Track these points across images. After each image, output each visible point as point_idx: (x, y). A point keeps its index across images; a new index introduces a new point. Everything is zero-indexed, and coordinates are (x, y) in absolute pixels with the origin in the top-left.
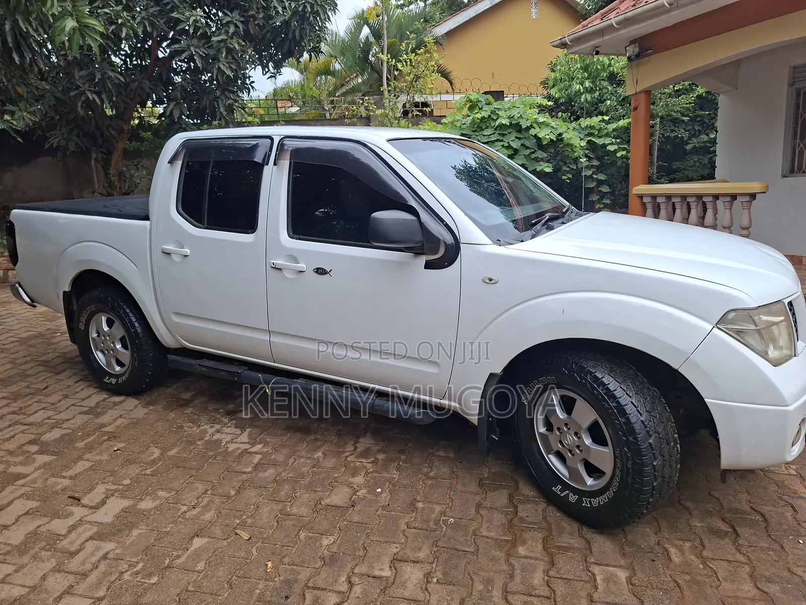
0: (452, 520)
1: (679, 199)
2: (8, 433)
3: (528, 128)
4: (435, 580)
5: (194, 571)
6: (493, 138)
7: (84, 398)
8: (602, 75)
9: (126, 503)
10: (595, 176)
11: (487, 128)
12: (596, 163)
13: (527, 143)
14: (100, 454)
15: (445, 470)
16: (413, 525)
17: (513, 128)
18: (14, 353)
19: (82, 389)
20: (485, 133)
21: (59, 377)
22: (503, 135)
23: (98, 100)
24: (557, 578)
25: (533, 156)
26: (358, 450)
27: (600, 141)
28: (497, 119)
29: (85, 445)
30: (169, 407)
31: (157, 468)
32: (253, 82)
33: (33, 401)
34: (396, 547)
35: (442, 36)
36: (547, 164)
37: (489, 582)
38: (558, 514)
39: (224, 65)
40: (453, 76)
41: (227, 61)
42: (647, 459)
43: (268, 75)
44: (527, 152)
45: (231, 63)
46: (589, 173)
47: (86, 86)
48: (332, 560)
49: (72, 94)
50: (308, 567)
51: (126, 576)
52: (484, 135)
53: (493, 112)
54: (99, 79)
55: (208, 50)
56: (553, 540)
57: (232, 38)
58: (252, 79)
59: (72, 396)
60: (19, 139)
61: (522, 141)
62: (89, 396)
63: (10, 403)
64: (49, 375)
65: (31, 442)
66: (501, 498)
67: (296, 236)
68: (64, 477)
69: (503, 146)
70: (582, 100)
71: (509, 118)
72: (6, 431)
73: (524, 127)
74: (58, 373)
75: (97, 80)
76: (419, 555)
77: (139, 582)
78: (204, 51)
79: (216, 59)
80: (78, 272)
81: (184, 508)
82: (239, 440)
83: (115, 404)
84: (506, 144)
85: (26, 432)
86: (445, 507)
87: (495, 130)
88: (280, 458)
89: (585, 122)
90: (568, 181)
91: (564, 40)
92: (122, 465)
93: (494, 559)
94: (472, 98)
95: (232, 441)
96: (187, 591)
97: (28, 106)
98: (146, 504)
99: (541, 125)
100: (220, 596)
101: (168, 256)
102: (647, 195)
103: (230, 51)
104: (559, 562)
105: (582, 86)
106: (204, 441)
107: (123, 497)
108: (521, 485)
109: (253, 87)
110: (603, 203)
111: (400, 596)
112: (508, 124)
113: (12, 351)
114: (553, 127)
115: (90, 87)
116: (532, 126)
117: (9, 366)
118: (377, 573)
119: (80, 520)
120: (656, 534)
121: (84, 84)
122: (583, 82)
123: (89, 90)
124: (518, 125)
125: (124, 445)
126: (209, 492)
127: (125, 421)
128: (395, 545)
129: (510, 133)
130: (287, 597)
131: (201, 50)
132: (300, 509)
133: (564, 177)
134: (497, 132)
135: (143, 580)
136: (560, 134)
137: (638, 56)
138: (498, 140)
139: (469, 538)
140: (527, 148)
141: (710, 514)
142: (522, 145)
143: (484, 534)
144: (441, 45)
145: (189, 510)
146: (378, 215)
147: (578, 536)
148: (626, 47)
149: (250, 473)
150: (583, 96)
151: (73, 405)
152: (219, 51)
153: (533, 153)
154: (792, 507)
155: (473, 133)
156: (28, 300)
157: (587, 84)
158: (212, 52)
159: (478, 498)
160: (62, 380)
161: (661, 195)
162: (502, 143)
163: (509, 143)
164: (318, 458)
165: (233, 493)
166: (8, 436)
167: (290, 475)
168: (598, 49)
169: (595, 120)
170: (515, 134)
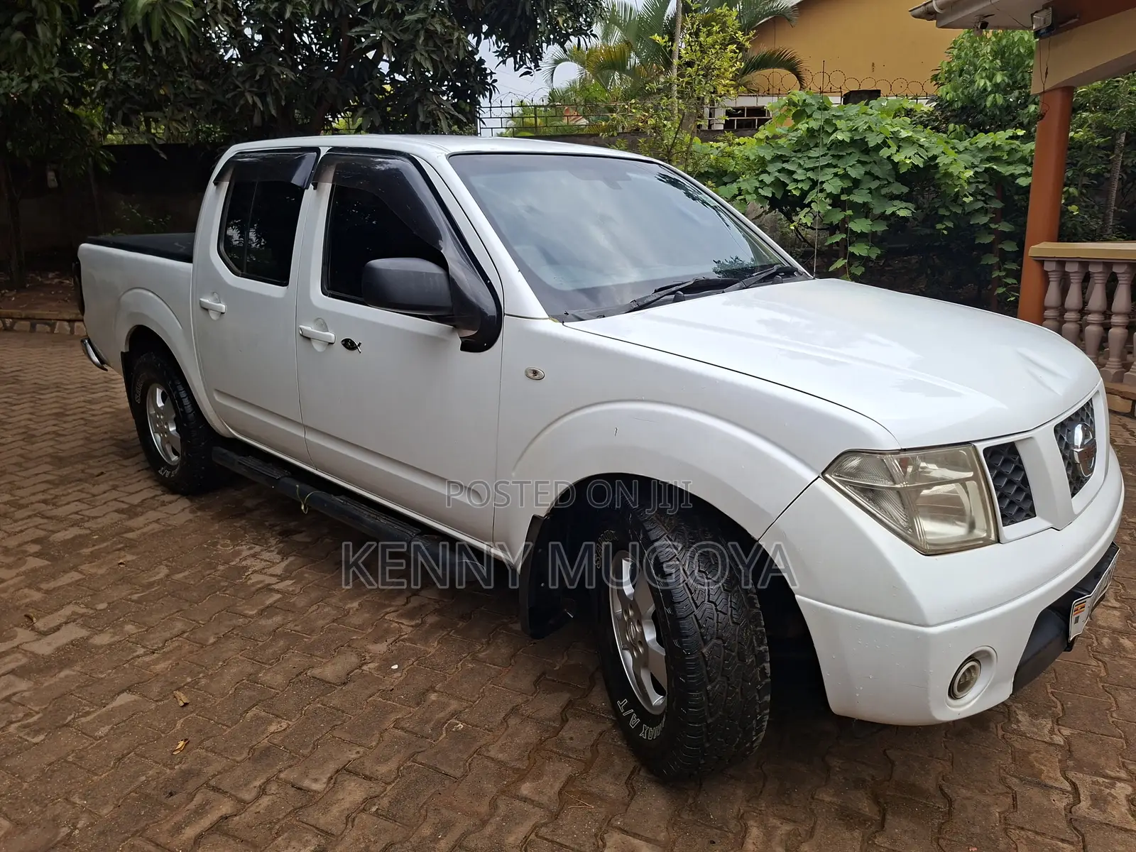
0: (461, 726)
1: (1100, 269)
2: (20, 526)
3: (878, 147)
4: (374, 809)
5: (91, 737)
6: (823, 162)
7: (131, 491)
8: (1027, 63)
9: (84, 633)
10: (993, 226)
11: (817, 145)
12: (997, 204)
13: (876, 171)
14: (100, 567)
15: (505, 651)
16: (403, 724)
17: (855, 147)
18: (97, 427)
19: (139, 481)
20: (813, 153)
21: (126, 463)
22: (840, 157)
23: (260, 105)
24: (546, 839)
25: (884, 191)
26: (409, 606)
27: (1005, 170)
28: (834, 132)
29: (91, 552)
30: (220, 517)
31: (149, 594)
32: (495, 81)
33: (76, 489)
34: (358, 752)
35: (792, 7)
36: (904, 204)
37: (446, 826)
38: (619, 743)
39: (422, 55)
40: (802, 67)
41: (427, 48)
42: (693, 678)
43: (523, 70)
44: (874, 185)
45: (433, 51)
46: (984, 220)
47: (247, 86)
48: (263, 756)
49: (229, 96)
50: (227, 758)
51: (12, 728)
52: (809, 158)
53: (828, 122)
54: (260, 76)
55: (401, 35)
56: (583, 781)
57: (433, 17)
58: (494, 77)
59: (122, 489)
60: (163, 156)
61: (868, 168)
62: (141, 490)
63: (48, 489)
64: (117, 458)
65: (35, 541)
66: (550, 706)
67: (329, 292)
68: (39, 590)
69: (836, 175)
70: (988, 104)
71: (850, 131)
72: (20, 523)
73: (871, 144)
74: (127, 458)
75: (258, 77)
76: (378, 768)
77: (21, 738)
78: (395, 35)
79: (412, 46)
80: (131, 327)
81: (141, 651)
82: (271, 571)
83: (163, 504)
84: (841, 172)
85: (40, 527)
86: (465, 704)
87: (829, 149)
88: (301, 602)
89: (983, 139)
90: (945, 232)
91: (930, 5)
92: (114, 584)
93: (478, 795)
94: (795, 99)
95: (260, 572)
96: (66, 761)
97: (176, 112)
98: (103, 639)
99: (901, 143)
100: (96, 775)
101: (205, 312)
102: (1050, 259)
103: (430, 35)
104: (567, 815)
105: (991, 81)
106: (227, 566)
107: (83, 626)
108: (597, 689)
109: (494, 87)
110: (1005, 270)
111: (313, 822)
112: (848, 140)
113: (97, 424)
114: (921, 146)
115: (252, 86)
116: (885, 144)
117: (81, 442)
118: (306, 783)
119: (17, 647)
120: (748, 801)
121: (243, 82)
122: (994, 75)
123: (249, 91)
124: (863, 141)
125: (134, 558)
126: (185, 635)
127: (156, 527)
128: (358, 749)
129: (851, 154)
130: (171, 794)
131: (390, 35)
132: (273, 678)
133: (939, 226)
134: (831, 153)
135: (25, 737)
136: (935, 157)
137: (1050, 29)
138: (829, 166)
139: (465, 757)
140: (877, 178)
141: (859, 784)
142: (866, 173)
143: (492, 754)
144: (789, 20)
145: (145, 654)
146: (379, 263)
147: (624, 782)
148: (1032, 15)
149: (251, 617)
150: (990, 98)
151: (115, 500)
152: (417, 35)
153: (883, 186)
154: (1014, 799)
155: (794, 154)
156: (96, 359)
157: (999, 78)
158: (406, 37)
159: (519, 700)
160: (126, 467)
161: (1072, 260)
162: (836, 170)
163: (845, 169)
164: (350, 609)
165: (212, 640)
166: (18, 529)
167: (297, 628)
168: (986, 20)
169: (1001, 137)
170: (857, 156)
